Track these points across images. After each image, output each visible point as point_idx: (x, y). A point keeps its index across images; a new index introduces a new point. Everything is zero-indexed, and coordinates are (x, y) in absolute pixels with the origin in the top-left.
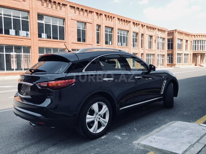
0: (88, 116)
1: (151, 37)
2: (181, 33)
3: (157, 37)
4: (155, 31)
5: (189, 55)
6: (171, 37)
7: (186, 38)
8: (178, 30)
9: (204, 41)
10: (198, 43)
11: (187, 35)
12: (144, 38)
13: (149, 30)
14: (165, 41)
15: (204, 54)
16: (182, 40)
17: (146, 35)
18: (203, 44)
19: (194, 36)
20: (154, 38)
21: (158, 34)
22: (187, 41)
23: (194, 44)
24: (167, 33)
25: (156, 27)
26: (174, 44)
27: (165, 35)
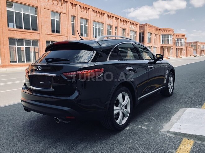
0: (115, 108)
1: (124, 30)
2: (151, 27)
3: (130, 31)
4: (128, 24)
5: (158, 48)
6: (142, 31)
7: (154, 32)
8: (148, 24)
9: (170, 35)
10: (165, 37)
11: (156, 29)
12: (117, 30)
13: (123, 23)
14: (137, 34)
15: (170, 47)
16: (151, 34)
17: (120, 28)
18: (170, 38)
19: (162, 30)
20: (127, 31)
21: (131, 27)
22: (156, 35)
23: (162, 38)
24: (138, 26)
25: (129, 21)
26: (145, 38)
27: (137, 29)
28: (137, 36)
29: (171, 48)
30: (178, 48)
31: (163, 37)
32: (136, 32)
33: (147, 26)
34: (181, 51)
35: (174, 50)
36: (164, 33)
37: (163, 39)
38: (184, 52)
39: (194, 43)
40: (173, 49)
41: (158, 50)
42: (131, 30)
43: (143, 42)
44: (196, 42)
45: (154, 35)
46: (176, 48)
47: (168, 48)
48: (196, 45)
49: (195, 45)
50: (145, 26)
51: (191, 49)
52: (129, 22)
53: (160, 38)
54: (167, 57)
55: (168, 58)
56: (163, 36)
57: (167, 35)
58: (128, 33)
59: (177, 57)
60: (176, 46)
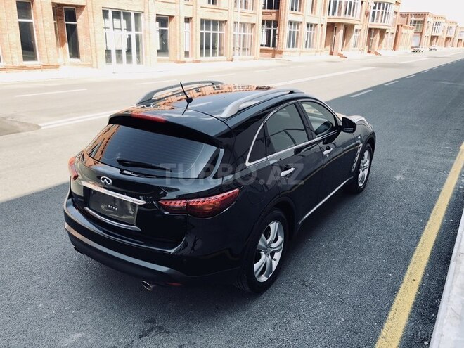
5: (319, 26)
15: (352, 26)
29: (356, 27)
30: (376, 29)
34: (382, 38)
35: (364, 34)
38: (389, 38)
39: (417, 15)
40: (362, 31)
41: (319, 33)
44: (424, 15)
46: (370, 29)
47: (348, 28)
48: (423, 22)
49: (418, 21)
51: (408, 33)
54: (342, 53)
55: (344, 57)
59: (369, 52)
60: (370, 22)
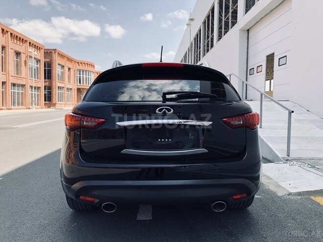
1: (18, 54)
2: (62, 56)
3: (28, 57)
4: (24, 44)
5: (73, 90)
6: (47, 60)
7: (68, 64)
8: (58, 50)
9: (91, 71)
10: (83, 74)
11: (70, 60)
12: (5, 53)
13: (15, 40)
14: (40, 65)
16: (63, 67)
17: (10, 50)
18: (90, 77)
19: (78, 63)
20: (23, 57)
21: (30, 50)
22: (69, 69)
23: (78, 75)
24: (43, 51)
25: (27, 39)
26: (53, 72)
27: (40, 55)
28: (40, 69)
31: (80, 74)
32: (38, 61)
33: (57, 53)
36: (81, 67)
37: (80, 77)
41: (73, 93)
42: (31, 57)
43: (51, 79)
45: (67, 69)
50: (53, 52)
52: (26, 41)
53: (76, 75)
56: (80, 71)
57: (86, 71)
58: (25, 61)
